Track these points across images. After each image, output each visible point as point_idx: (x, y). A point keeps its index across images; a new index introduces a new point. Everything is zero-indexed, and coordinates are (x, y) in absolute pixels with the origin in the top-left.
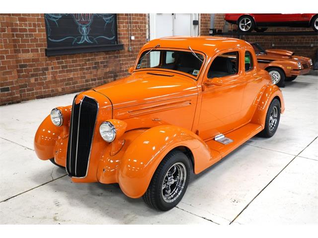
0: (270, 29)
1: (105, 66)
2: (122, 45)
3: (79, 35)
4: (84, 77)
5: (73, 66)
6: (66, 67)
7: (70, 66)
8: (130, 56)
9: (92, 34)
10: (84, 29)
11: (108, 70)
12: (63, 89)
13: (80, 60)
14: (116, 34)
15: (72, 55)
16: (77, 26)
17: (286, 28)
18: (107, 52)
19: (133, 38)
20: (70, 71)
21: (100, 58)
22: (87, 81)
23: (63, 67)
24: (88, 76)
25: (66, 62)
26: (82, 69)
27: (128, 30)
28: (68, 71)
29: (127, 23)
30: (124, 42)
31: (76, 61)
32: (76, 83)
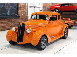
0: (64, 13)
1: (14, 23)
2: (19, 17)
3: (7, 13)
4: (8, 26)
5: (5, 22)
6: (3, 22)
7: (4, 22)
8: (22, 20)
9: (11, 13)
10: (8, 11)
11: (15, 24)
12: (2, 29)
13: (7, 20)
14: (18, 13)
15: (4, 19)
16: (6, 10)
17: (69, 12)
18: (15, 18)
19: (23, 14)
20: (4, 24)
21: (13, 20)
22: (9, 27)
23: (2, 22)
24: (9, 26)
25: (3, 21)
26: (7, 23)
27: (21, 12)
28: (3, 24)
29: (21, 10)
30: (20, 15)
31: (6, 21)
32: (6, 27)
